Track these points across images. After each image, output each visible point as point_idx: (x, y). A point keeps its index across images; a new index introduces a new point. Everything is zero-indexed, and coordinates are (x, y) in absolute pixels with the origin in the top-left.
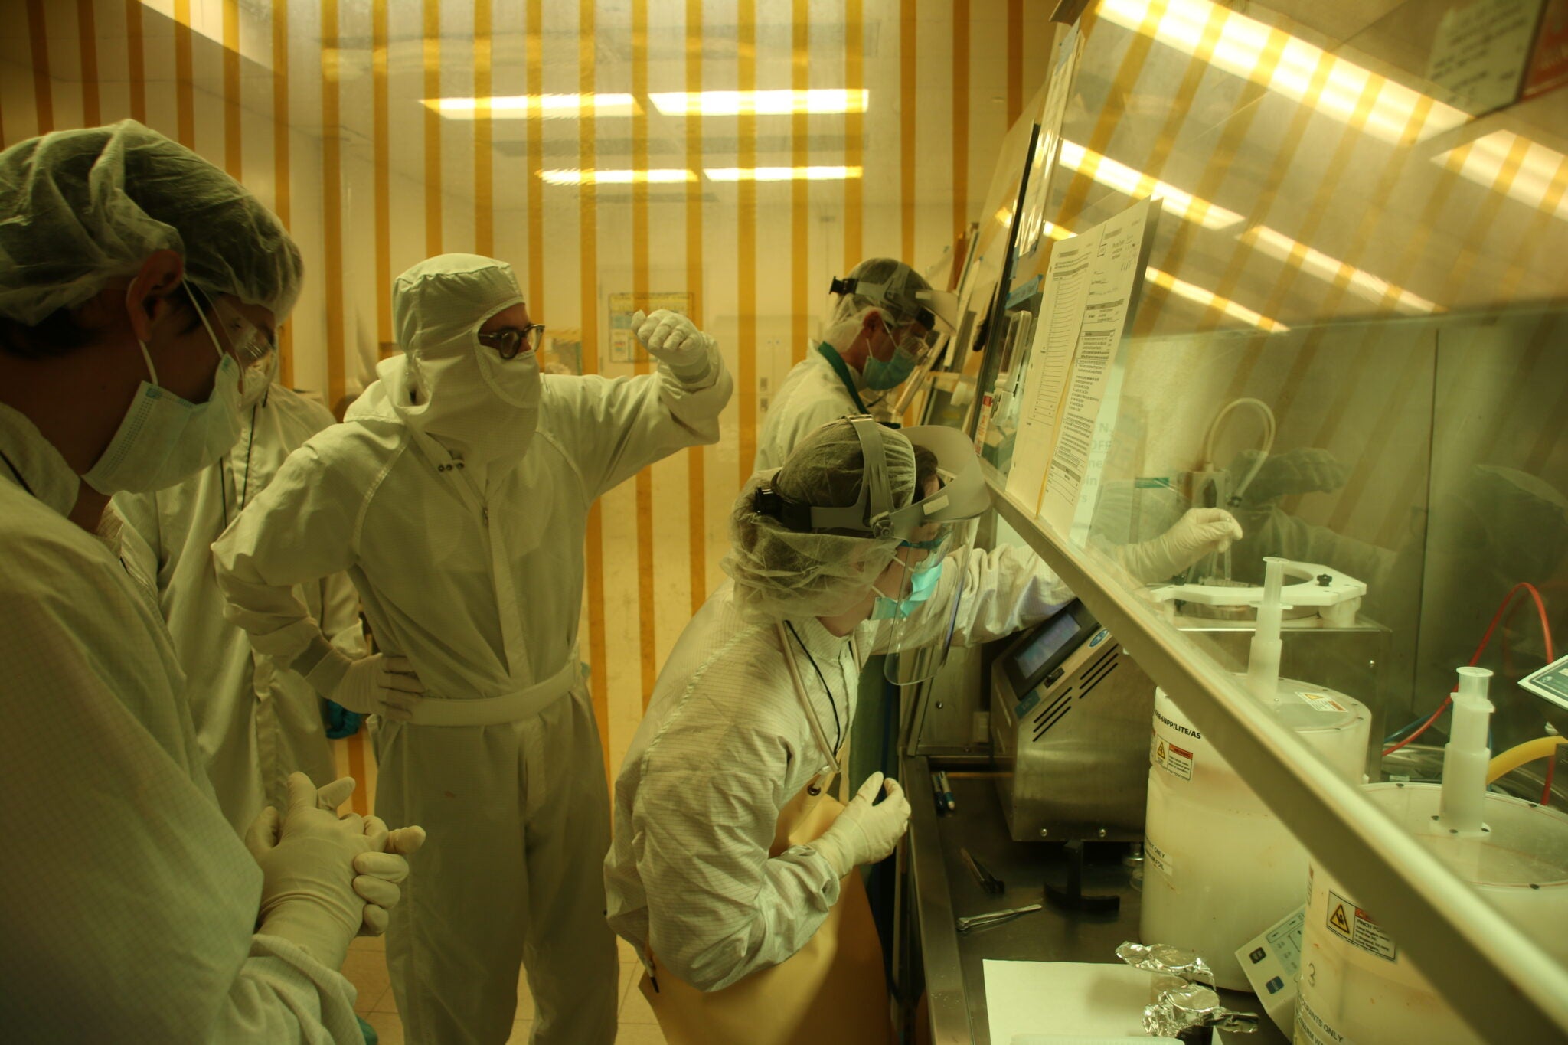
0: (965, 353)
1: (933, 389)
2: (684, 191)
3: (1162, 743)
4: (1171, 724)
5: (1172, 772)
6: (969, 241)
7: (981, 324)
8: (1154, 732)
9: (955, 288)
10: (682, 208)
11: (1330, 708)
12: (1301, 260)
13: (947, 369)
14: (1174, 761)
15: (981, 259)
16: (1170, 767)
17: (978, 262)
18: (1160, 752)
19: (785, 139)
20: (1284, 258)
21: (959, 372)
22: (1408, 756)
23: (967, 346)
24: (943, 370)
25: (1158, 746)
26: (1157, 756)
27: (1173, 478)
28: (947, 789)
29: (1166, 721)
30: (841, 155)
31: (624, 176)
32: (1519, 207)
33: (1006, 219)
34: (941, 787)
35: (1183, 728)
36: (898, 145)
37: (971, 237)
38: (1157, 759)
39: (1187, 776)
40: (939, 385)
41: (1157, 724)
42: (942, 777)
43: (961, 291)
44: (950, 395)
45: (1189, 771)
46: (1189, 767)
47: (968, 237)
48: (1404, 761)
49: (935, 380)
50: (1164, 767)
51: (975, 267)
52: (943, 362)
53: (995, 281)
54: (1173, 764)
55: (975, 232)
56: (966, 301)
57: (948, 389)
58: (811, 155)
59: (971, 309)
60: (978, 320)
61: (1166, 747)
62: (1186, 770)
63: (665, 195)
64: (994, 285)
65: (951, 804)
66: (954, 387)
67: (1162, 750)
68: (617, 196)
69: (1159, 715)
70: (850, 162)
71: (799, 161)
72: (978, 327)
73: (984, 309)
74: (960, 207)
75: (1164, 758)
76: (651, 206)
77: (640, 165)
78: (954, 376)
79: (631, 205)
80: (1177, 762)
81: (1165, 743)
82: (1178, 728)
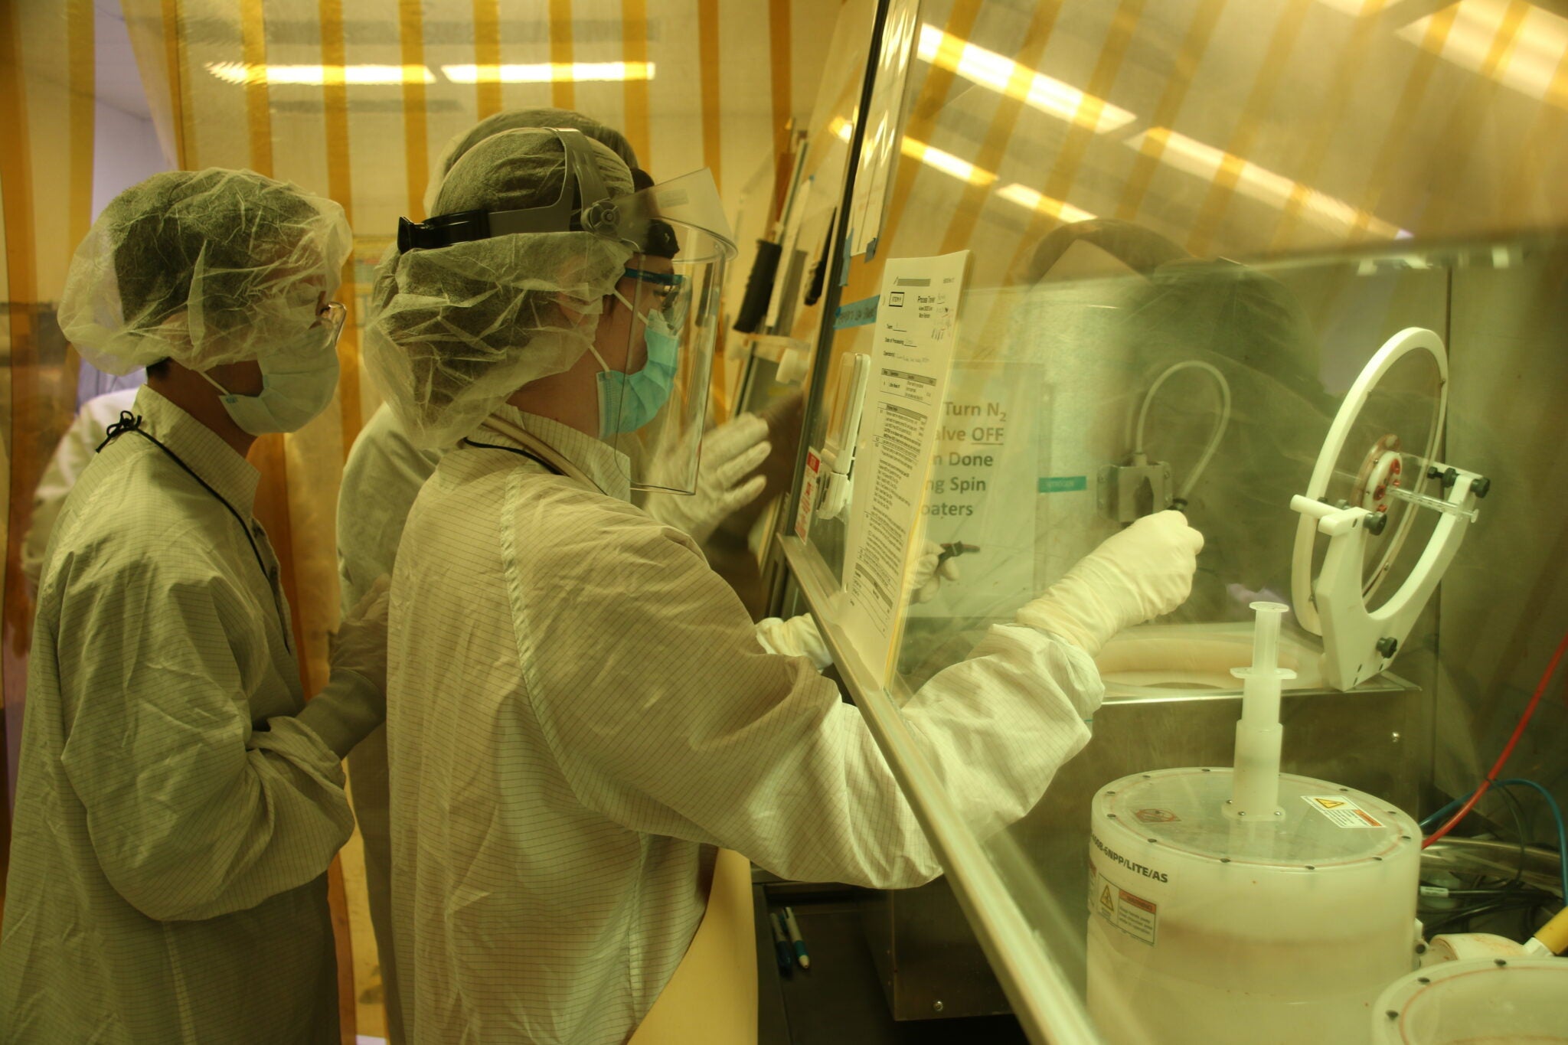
0: (794, 308)
1: (752, 357)
2: (401, 97)
3: (1107, 887)
4: (1121, 860)
5: (1125, 931)
6: (795, 155)
7: (815, 267)
8: (1094, 869)
9: (778, 219)
10: (398, 121)
11: (1358, 823)
12: (1235, 178)
13: (771, 331)
14: (1128, 915)
15: (812, 178)
16: (1121, 924)
17: (808, 183)
18: (1104, 901)
19: (538, 25)
20: (1210, 176)
21: (786, 334)
22: (1437, 853)
23: (796, 299)
24: (765, 331)
25: (1102, 890)
26: (1101, 905)
27: (1091, 478)
28: (796, 936)
29: (1112, 855)
30: (616, 46)
31: (312, 75)
32: (1515, 98)
33: (845, 130)
34: (786, 932)
35: (1139, 867)
36: (694, 25)
37: (797, 150)
38: (1101, 911)
39: (1149, 938)
40: (760, 352)
41: (1098, 857)
42: (788, 917)
43: (786, 223)
44: (775, 366)
45: (1151, 932)
46: (1151, 925)
47: (794, 149)
48: (1432, 859)
49: (755, 346)
50: (1112, 924)
51: (805, 188)
52: (765, 320)
53: (834, 207)
54: (1127, 920)
55: (802, 142)
56: (794, 237)
57: (773, 358)
58: (577, 47)
59: (801, 247)
60: (810, 263)
61: (1115, 894)
62: (1148, 930)
63: (371, 101)
64: (832, 212)
65: (804, 960)
66: (780, 357)
67: (1107, 897)
68: (298, 102)
69: (1100, 845)
70: (632, 55)
71: (562, 55)
72: (811, 272)
73: (817, 249)
74: (781, 112)
75: (1112, 910)
76: (352, 119)
77: (333, 58)
78: (779, 341)
79: (322, 117)
80: (1134, 918)
81: (1111, 887)
82: (1131, 865)
